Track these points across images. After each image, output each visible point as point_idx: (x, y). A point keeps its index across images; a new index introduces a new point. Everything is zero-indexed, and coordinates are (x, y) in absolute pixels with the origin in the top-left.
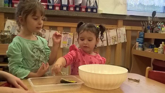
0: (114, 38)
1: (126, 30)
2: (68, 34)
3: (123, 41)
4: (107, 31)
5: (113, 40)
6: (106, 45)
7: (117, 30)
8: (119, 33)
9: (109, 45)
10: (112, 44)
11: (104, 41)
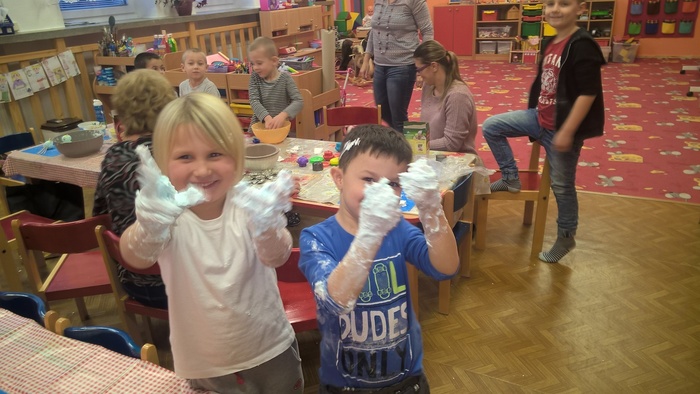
0: (58, 72)
1: (75, 54)
3: (75, 74)
4: (42, 62)
5: (57, 75)
6: (47, 86)
7: (59, 57)
8: (64, 62)
9: (53, 86)
10: (57, 82)
11: (42, 79)
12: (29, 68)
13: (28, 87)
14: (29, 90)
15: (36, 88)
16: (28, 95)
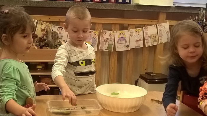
2: (92, 33)
4: (144, 28)
5: (152, 39)
6: (142, 46)
7: (158, 27)
8: (160, 31)
9: (146, 46)
10: (150, 44)
11: (140, 40)
12: (133, 30)
13: (128, 44)
14: (128, 46)
15: (133, 45)
16: (125, 49)
